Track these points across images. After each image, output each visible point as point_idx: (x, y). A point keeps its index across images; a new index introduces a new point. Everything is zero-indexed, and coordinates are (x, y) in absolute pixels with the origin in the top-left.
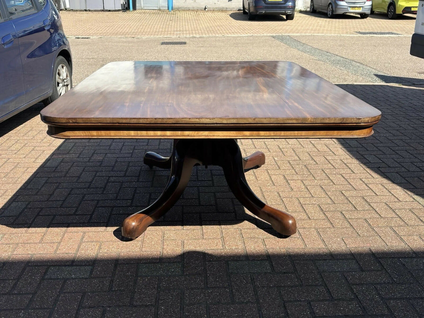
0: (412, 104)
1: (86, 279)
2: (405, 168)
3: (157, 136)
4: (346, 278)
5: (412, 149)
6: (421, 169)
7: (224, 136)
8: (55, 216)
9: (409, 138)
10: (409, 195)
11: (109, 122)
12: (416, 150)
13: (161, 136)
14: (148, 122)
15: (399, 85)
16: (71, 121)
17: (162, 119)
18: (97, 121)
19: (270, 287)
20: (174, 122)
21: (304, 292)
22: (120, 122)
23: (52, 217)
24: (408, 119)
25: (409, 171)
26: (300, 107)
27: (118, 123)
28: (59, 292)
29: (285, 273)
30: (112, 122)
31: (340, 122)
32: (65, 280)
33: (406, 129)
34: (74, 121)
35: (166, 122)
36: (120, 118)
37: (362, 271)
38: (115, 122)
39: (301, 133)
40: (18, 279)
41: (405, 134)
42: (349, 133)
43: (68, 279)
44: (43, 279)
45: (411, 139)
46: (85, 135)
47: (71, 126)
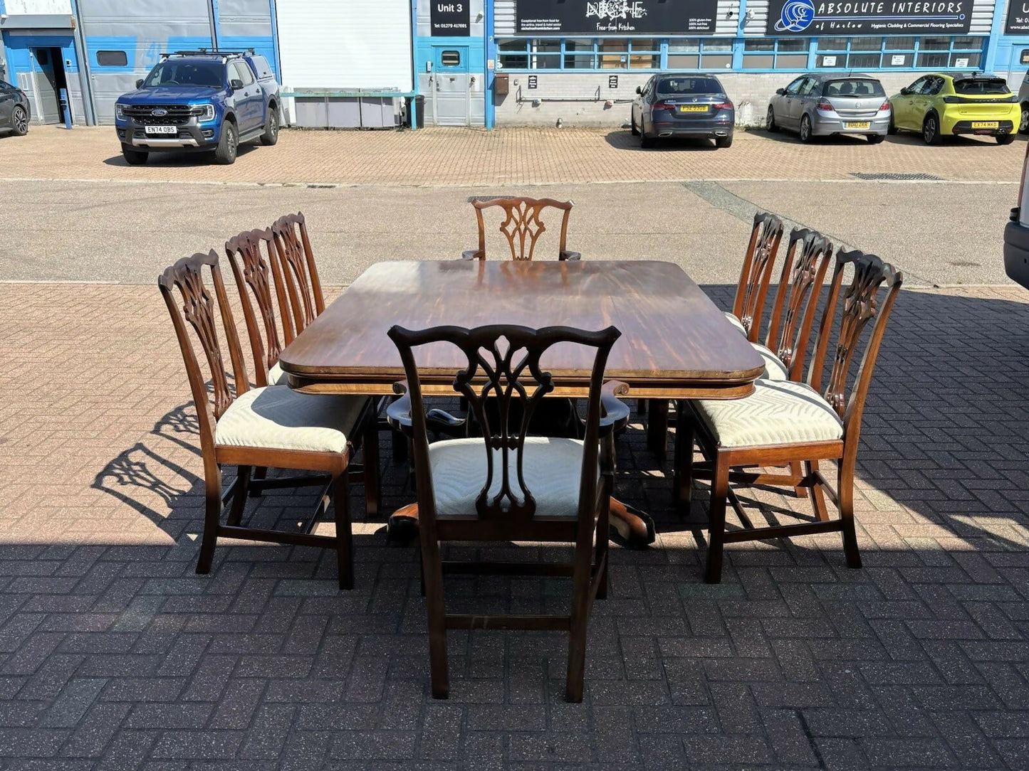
0: (918, 327)
1: (334, 597)
2: (866, 444)
3: (439, 392)
4: (719, 608)
5: (890, 410)
6: (893, 447)
8: (285, 508)
9: (890, 392)
12: (897, 412)
13: (445, 392)
14: (427, 373)
16: (321, 371)
17: (447, 369)
18: (358, 370)
21: (650, 625)
22: (389, 373)
23: (281, 509)
24: (901, 357)
25: (871, 449)
26: (649, 353)
28: (296, 613)
30: (377, 372)
31: (698, 376)
32: (304, 599)
33: (890, 376)
34: (327, 371)
35: (452, 372)
36: (388, 368)
38: (383, 372)
39: (645, 391)
40: (237, 594)
41: (887, 384)
42: (714, 391)
43: (308, 597)
44: (271, 596)
45: (893, 393)
46: (340, 389)
47: (320, 377)
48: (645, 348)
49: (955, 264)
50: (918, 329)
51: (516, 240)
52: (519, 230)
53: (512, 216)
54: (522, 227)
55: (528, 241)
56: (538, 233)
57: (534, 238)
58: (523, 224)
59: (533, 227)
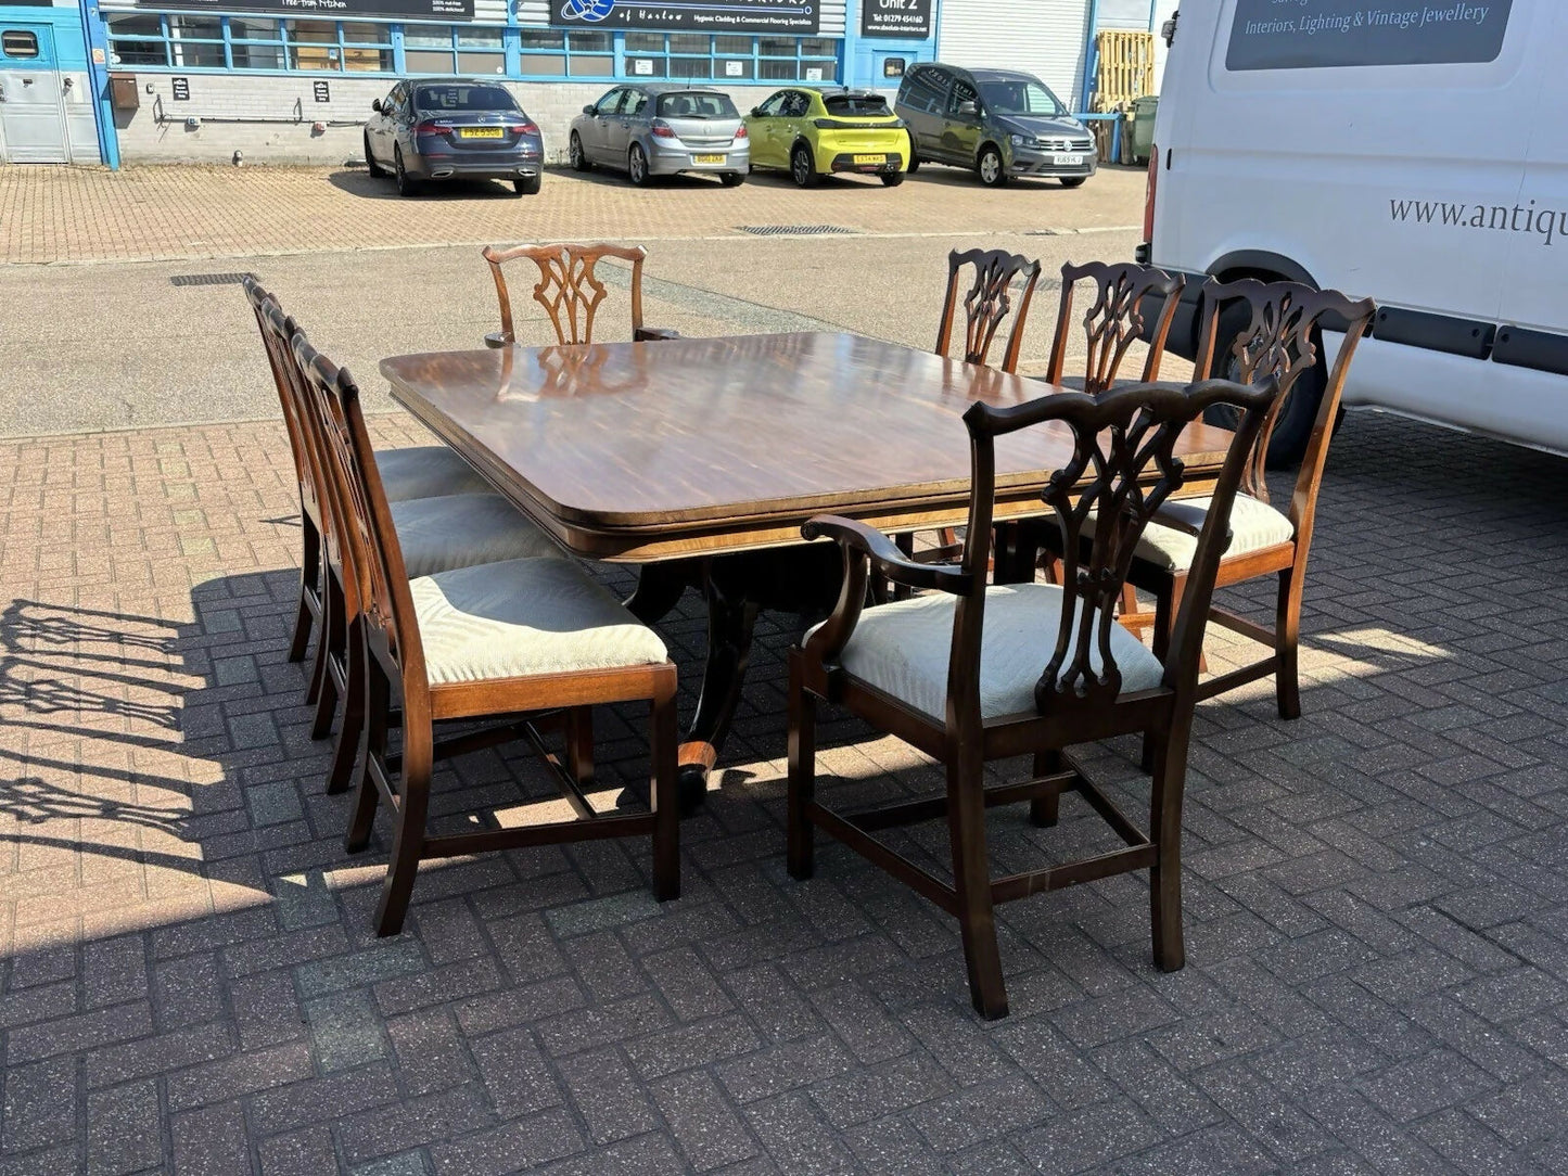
16: (670, 519)
28: (631, 957)
32: (616, 931)
40: (493, 952)
43: (620, 927)
44: (557, 940)
47: (666, 529)
51: (563, 311)
52: (566, 296)
53: (552, 275)
54: (570, 292)
55: (581, 312)
56: (596, 300)
57: (591, 309)
58: (570, 287)
59: (587, 290)
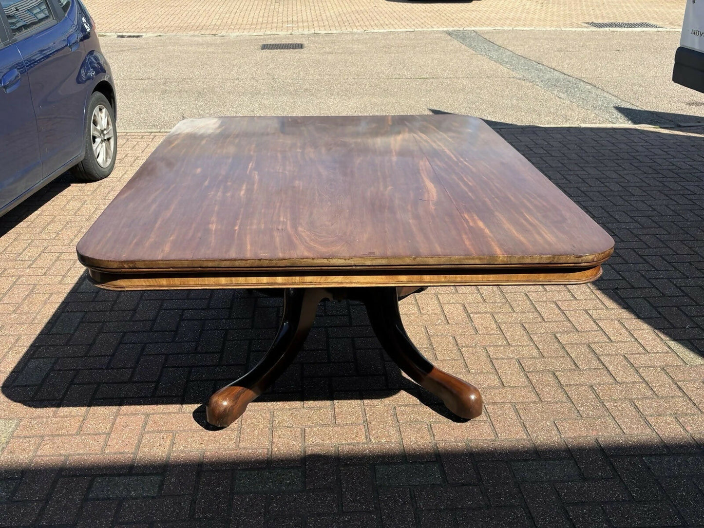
0: (674, 165)
1: (153, 497)
2: (657, 289)
3: (262, 284)
4: (558, 492)
5: (671, 252)
6: (683, 291)
7: (367, 283)
9: (666, 232)
10: (662, 340)
11: (186, 266)
12: (677, 254)
13: (268, 284)
14: (247, 265)
15: (654, 128)
16: (126, 266)
17: (270, 260)
18: (168, 264)
19: (441, 510)
20: (289, 265)
21: (492, 519)
22: (204, 266)
24: (667, 196)
25: (664, 295)
27: (201, 267)
28: (112, 522)
29: (463, 485)
30: (191, 266)
31: (548, 261)
32: (121, 501)
33: (662, 215)
34: (131, 265)
35: (276, 264)
36: (203, 261)
37: (584, 479)
38: (196, 266)
40: (47, 499)
41: (661, 224)
43: (125, 499)
44: (85, 499)
45: (669, 234)
46: (148, 284)
47: (125, 272)
48: (481, 224)
49: (690, 104)
50: (674, 167)
